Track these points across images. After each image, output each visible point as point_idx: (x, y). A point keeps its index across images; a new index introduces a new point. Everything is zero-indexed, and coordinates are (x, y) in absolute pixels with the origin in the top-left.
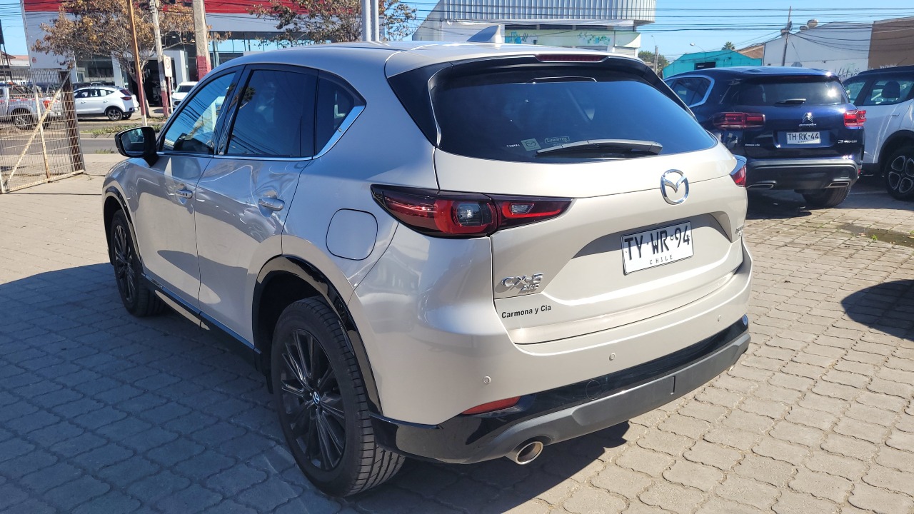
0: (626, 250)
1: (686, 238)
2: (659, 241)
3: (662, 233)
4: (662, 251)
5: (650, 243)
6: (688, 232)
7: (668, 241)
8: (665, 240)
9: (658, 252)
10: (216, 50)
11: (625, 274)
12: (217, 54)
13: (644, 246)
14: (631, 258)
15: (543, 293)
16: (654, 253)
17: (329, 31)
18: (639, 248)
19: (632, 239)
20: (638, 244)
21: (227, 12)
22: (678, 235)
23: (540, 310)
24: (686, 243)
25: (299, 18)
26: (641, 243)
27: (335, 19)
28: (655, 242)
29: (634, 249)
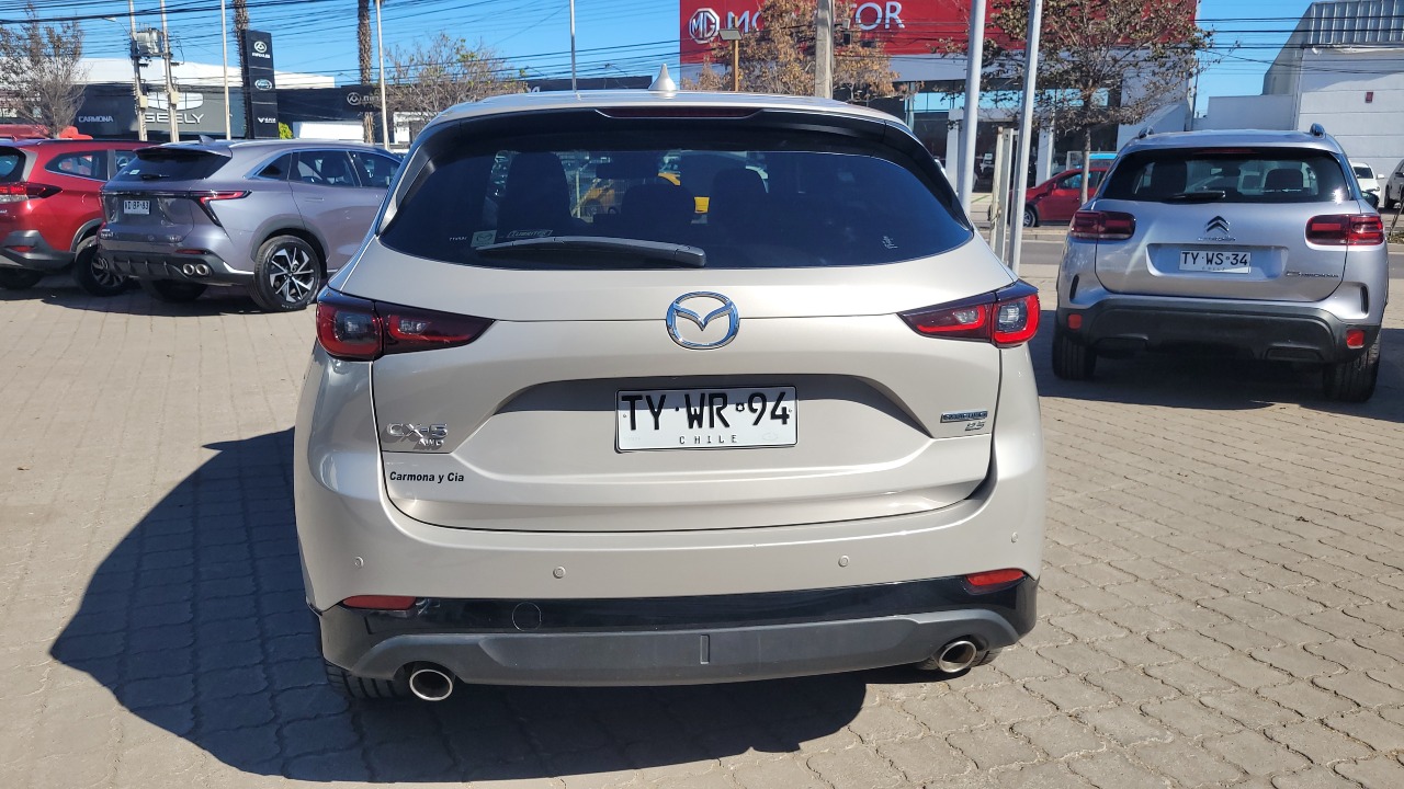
0: (624, 415)
1: (779, 412)
2: (706, 409)
3: (712, 397)
4: (712, 425)
5: (683, 411)
6: (788, 404)
7: (729, 412)
8: (719, 410)
9: (700, 425)
10: (911, 108)
11: (617, 450)
12: (912, 114)
13: (666, 414)
14: (633, 427)
15: (452, 454)
16: (691, 426)
17: (1052, 73)
18: (656, 416)
19: (640, 398)
20: (652, 409)
21: (922, 52)
22: (757, 406)
23: (445, 478)
24: (780, 421)
25: (1007, 55)
26: (660, 408)
27: (1063, 54)
28: (695, 409)
29: (644, 416)
